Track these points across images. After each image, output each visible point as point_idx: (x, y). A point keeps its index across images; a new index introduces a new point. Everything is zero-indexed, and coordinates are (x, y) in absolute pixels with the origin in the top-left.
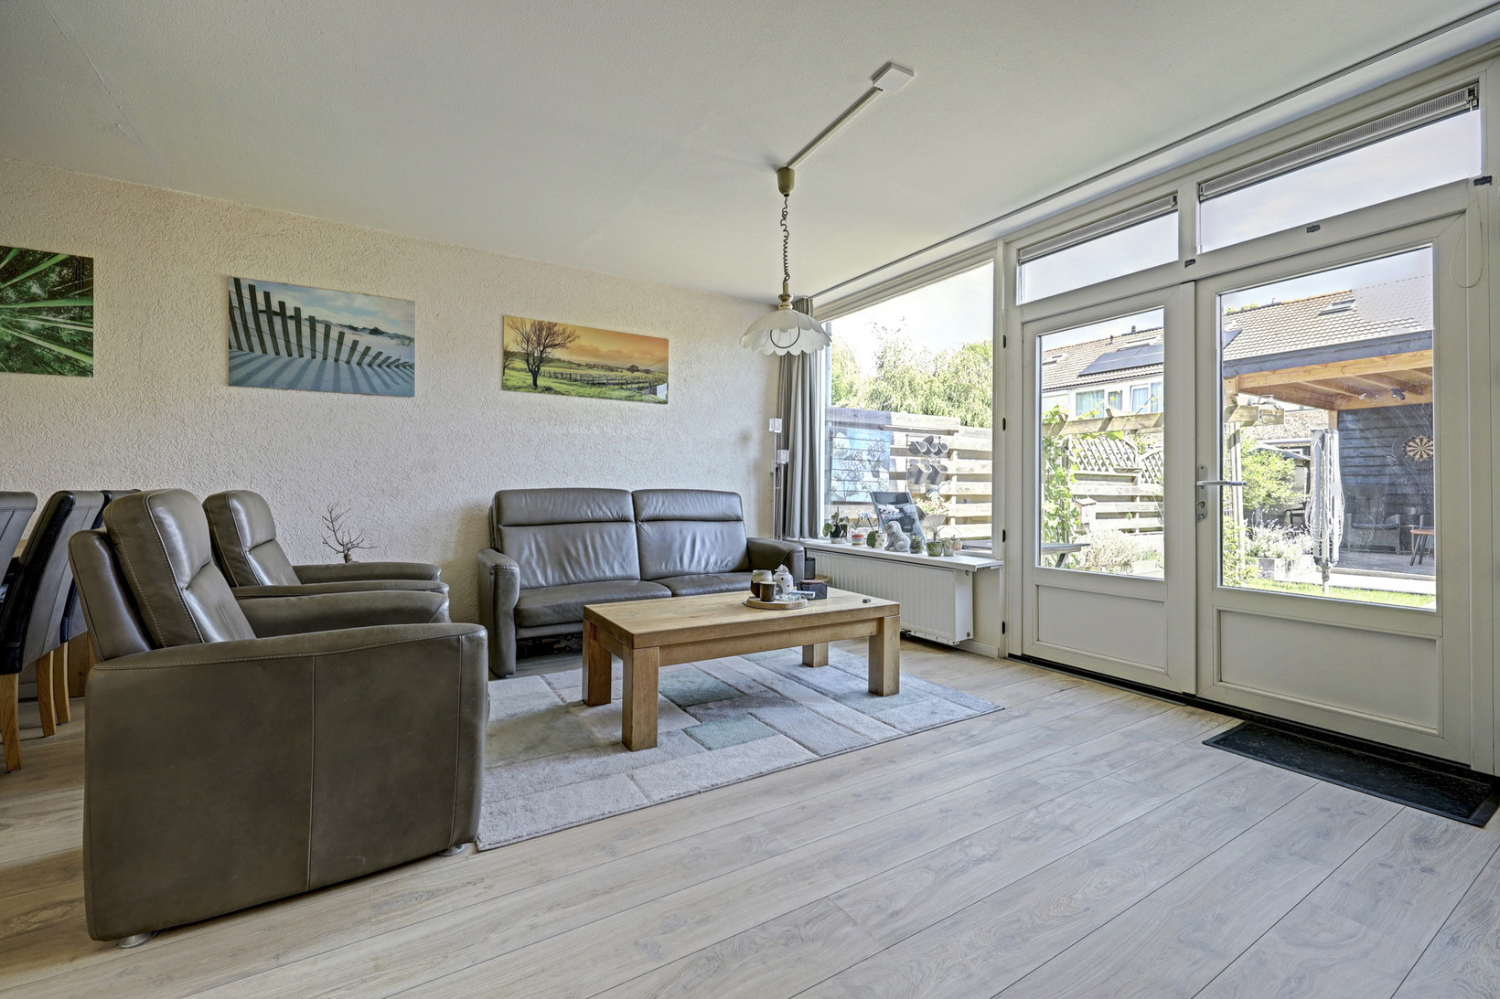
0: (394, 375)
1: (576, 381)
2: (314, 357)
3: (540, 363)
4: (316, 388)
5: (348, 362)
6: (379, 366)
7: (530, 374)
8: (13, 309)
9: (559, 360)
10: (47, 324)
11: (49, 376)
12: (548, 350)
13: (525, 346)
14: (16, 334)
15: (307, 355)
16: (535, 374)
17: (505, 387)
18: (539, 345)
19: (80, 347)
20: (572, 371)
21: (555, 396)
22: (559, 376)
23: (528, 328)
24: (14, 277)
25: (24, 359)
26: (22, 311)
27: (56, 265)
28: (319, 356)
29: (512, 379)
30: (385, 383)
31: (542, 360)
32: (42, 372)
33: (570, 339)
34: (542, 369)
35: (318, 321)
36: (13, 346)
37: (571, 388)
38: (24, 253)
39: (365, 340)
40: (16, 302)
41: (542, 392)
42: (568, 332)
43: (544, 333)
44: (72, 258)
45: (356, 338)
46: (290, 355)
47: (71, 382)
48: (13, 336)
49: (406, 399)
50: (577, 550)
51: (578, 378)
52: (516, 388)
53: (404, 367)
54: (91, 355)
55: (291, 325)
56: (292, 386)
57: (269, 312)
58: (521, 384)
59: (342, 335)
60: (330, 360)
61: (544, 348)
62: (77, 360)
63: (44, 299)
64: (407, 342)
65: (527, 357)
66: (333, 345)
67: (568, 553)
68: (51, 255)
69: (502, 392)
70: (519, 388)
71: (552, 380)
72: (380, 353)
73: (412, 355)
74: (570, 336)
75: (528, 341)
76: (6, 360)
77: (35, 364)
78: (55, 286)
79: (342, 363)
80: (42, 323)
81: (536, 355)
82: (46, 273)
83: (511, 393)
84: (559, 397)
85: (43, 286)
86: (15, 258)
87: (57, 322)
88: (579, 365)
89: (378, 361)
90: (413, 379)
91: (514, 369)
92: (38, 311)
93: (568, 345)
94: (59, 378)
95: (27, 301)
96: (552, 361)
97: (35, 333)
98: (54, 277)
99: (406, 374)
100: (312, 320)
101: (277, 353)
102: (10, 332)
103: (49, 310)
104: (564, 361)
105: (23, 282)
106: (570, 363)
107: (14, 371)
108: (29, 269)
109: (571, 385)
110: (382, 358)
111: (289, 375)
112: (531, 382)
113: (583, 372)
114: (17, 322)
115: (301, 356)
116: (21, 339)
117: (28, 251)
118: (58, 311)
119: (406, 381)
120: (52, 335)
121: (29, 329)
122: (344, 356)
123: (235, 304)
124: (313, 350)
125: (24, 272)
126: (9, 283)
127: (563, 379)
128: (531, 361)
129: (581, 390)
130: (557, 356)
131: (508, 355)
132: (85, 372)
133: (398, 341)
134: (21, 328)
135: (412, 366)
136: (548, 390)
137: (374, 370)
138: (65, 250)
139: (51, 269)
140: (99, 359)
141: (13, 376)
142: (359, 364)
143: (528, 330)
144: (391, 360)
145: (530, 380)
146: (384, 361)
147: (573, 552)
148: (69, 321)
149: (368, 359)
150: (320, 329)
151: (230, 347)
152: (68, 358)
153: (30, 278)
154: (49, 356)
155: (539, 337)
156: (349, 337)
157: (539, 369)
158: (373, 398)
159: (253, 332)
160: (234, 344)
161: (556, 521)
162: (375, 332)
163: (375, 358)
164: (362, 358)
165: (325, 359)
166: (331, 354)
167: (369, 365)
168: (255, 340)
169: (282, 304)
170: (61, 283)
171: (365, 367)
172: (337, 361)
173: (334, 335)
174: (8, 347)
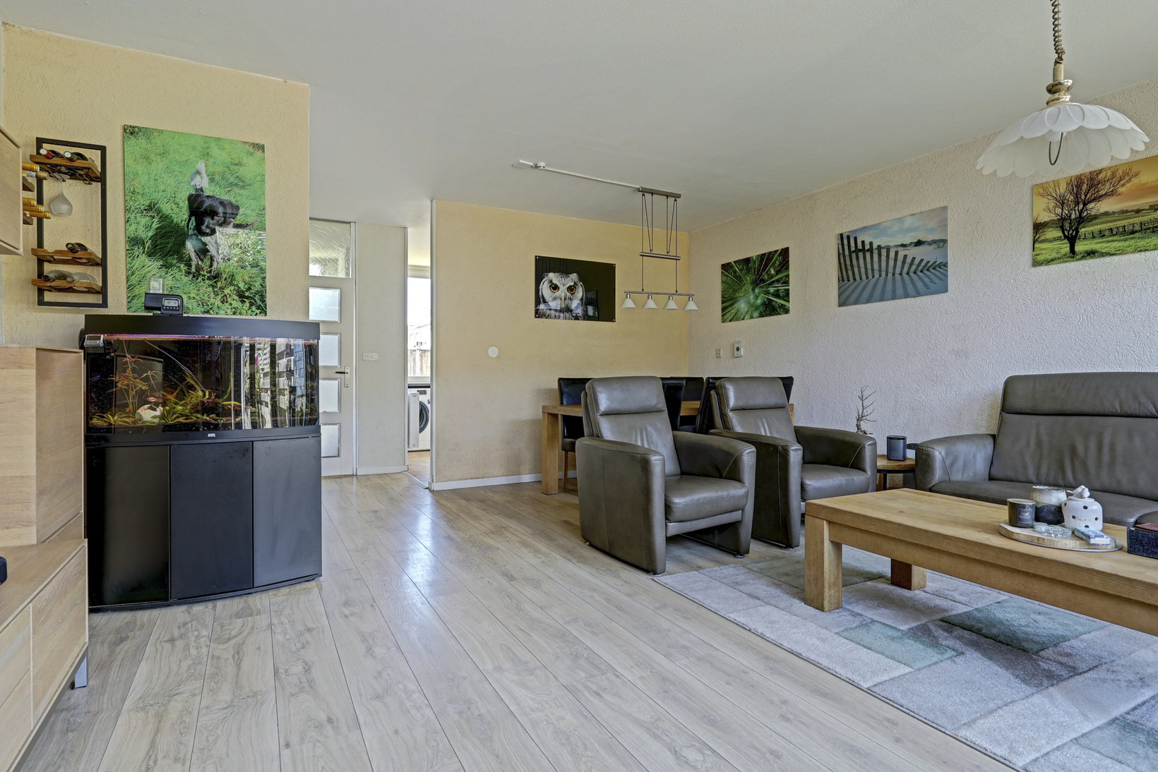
0: (932, 276)
1: (1133, 232)
2: (880, 276)
3: (1079, 224)
4: (882, 299)
5: (901, 274)
6: (922, 271)
7: (1066, 241)
8: (766, 285)
9: (1106, 214)
10: (776, 289)
12: (1090, 206)
13: (1059, 211)
14: (768, 297)
15: (877, 275)
16: (1072, 240)
17: (1036, 263)
18: (1077, 204)
19: (786, 298)
20: (1125, 222)
21: (1102, 259)
22: (1107, 233)
23: (1063, 188)
24: (767, 268)
25: (770, 309)
26: (769, 284)
27: (778, 256)
28: (884, 274)
29: (1044, 252)
30: (926, 285)
31: (1081, 220)
32: (775, 315)
33: (1123, 182)
34: (1082, 231)
35: (882, 248)
37: (1127, 243)
38: (770, 253)
39: (912, 252)
40: (767, 280)
41: (1083, 258)
42: (1120, 173)
43: (1085, 187)
44: (783, 249)
45: (906, 252)
46: (867, 278)
47: (784, 317)
49: (942, 295)
50: (1086, 449)
51: (1137, 228)
52: (1049, 262)
53: (940, 267)
54: (789, 301)
55: (868, 255)
56: (869, 301)
57: (863, 250)
58: (1054, 255)
59: (897, 253)
60: (890, 275)
61: (1085, 205)
62: (785, 306)
63: (775, 276)
64: (941, 244)
65: (1061, 223)
66: (899, 263)
67: (1073, 450)
68: (776, 251)
69: (1034, 269)
70: (1052, 260)
71: (1096, 241)
72: (922, 260)
73: (946, 256)
74: (1120, 176)
75: (1063, 204)
76: (765, 311)
77: (773, 311)
78: (778, 268)
79: (897, 276)
80: (774, 288)
81: (1073, 216)
82: (775, 262)
83: (1042, 268)
84: (1107, 259)
85: (774, 269)
86: (767, 258)
87: (778, 287)
88: (1138, 211)
89: (920, 268)
90: (946, 276)
91: (1045, 241)
92: (773, 282)
93: (1121, 190)
94: (779, 317)
96: (1096, 217)
97: (773, 295)
98: (778, 263)
99: (940, 272)
100: (879, 248)
101: (855, 279)
102: (766, 296)
103: (776, 281)
104: (1114, 213)
105: (769, 269)
106: (1123, 212)
107: (768, 316)
108: (771, 261)
109: (1126, 240)
110: (923, 264)
111: (866, 294)
112: (1068, 249)
113: (1145, 219)
114: (767, 291)
115: (873, 277)
116: (769, 299)
118: (779, 280)
119: (940, 279)
120: (777, 294)
121: (771, 293)
122: (898, 271)
123: (841, 252)
124: (880, 271)
125: (769, 264)
126: (765, 272)
127: (1113, 235)
128: (1067, 225)
129: (1142, 243)
130: (1102, 211)
131: (1038, 227)
132: (787, 311)
133: (935, 246)
134: (769, 293)
135: (945, 265)
136: (1091, 254)
137: (918, 275)
139: (777, 259)
140: (792, 304)
141: (767, 318)
142: (908, 273)
143: (1062, 191)
144: (929, 264)
145: (1065, 247)
146: (924, 267)
147: (1080, 449)
148: (782, 285)
149: (914, 268)
150: (884, 252)
151: (839, 281)
152: (782, 305)
154: (776, 306)
155: (1077, 196)
156: (902, 253)
157: (1077, 232)
158: (918, 299)
159: (849, 267)
160: (841, 278)
161: (1068, 412)
162: (919, 243)
163: (919, 265)
164: (910, 268)
165: (887, 275)
166: (891, 270)
167: (915, 272)
168: (850, 273)
169: (863, 242)
170: (779, 265)
171: (912, 274)
172: (894, 274)
173: (892, 254)
174: (766, 304)
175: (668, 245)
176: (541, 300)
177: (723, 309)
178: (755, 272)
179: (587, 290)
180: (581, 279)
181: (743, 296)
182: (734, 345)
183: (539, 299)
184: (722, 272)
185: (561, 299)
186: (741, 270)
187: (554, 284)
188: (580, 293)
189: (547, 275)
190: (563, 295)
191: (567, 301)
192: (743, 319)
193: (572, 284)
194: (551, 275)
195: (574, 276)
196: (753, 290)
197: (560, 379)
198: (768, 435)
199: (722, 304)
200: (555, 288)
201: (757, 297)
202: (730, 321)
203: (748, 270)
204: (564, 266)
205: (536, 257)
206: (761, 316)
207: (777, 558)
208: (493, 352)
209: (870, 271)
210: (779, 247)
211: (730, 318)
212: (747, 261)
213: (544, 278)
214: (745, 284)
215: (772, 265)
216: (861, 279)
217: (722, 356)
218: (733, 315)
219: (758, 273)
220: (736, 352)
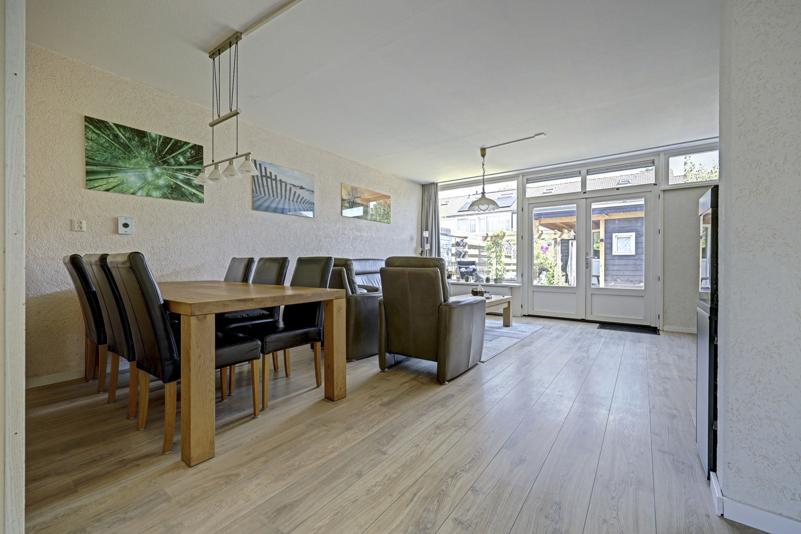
0: (308, 207)
2: (282, 198)
3: (353, 204)
4: (283, 212)
5: (293, 201)
6: (306, 203)
8: (173, 169)
10: (187, 177)
11: (187, 202)
12: (356, 199)
13: (348, 197)
14: (175, 181)
15: (279, 197)
18: (353, 197)
19: (199, 189)
23: (349, 189)
24: (173, 153)
25: (178, 193)
26: (177, 170)
27: (189, 148)
28: (283, 198)
32: (185, 200)
35: (283, 182)
36: (174, 187)
38: (177, 141)
39: (299, 191)
40: (174, 165)
42: (361, 191)
43: (354, 192)
44: (195, 145)
45: (296, 190)
46: (274, 197)
47: (195, 205)
48: (174, 182)
53: (311, 202)
54: (203, 193)
55: (274, 183)
56: (274, 211)
57: (266, 176)
59: (291, 188)
60: (287, 200)
62: (198, 195)
63: (185, 165)
64: (312, 193)
65: (349, 202)
66: (292, 195)
68: (186, 143)
72: (303, 198)
73: (314, 199)
74: (362, 193)
75: (349, 195)
76: (171, 194)
77: (182, 196)
78: (189, 159)
79: (291, 202)
80: (185, 176)
81: (352, 201)
82: (185, 152)
85: (184, 158)
86: (173, 144)
87: (190, 176)
89: (302, 201)
90: (314, 210)
91: (345, 207)
92: (183, 170)
93: (361, 197)
94: (190, 203)
95: (178, 165)
96: (356, 204)
97: (182, 181)
98: (188, 154)
99: (312, 207)
100: (281, 181)
101: (265, 195)
102: (173, 180)
103: (187, 170)
104: (360, 204)
105: (176, 156)
107: (174, 199)
108: (179, 149)
110: (304, 200)
111: (273, 206)
114: (175, 175)
115: (277, 197)
116: (176, 184)
117: (179, 140)
118: (190, 171)
120: (188, 182)
121: (180, 179)
122: (292, 198)
124: (281, 195)
125: (177, 151)
126: (171, 156)
129: (365, 217)
130: (358, 202)
131: (343, 200)
132: (201, 201)
133: (308, 192)
134: (176, 178)
135: (314, 204)
137: (301, 205)
138: (193, 142)
139: (187, 150)
141: (173, 201)
142: (297, 202)
144: (307, 201)
148: (194, 176)
149: (299, 200)
150: (283, 185)
151: (253, 192)
152: (195, 194)
153: (179, 154)
154: (187, 193)
156: (293, 189)
159: (261, 185)
160: (255, 190)
162: (302, 188)
163: (302, 200)
164: (297, 199)
165: (285, 199)
166: (287, 197)
167: (300, 203)
168: (262, 189)
169: (271, 173)
170: (191, 157)
172: (289, 200)
173: (288, 188)
174: (172, 188)
177: (90, 173)
178: (154, 150)
181: (132, 169)
182: (116, 221)
184: (86, 127)
186: (129, 139)
192: (133, 194)
196: (151, 167)
199: (87, 165)
201: (158, 177)
202: (107, 190)
203: (143, 145)
206: (165, 196)
209: (275, 193)
210: (191, 141)
211: (106, 187)
212: (141, 134)
214: (136, 157)
215: (182, 154)
216: (269, 196)
217: (84, 228)
218: (113, 185)
219: (159, 152)
220: (122, 229)
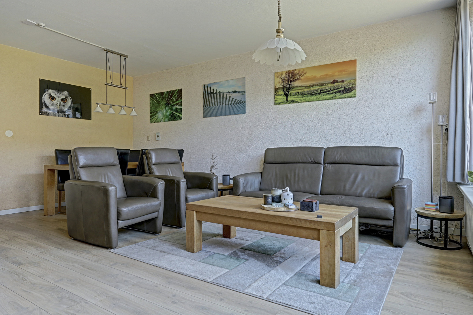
0: (240, 106)
1: (305, 94)
2: (220, 105)
3: (289, 90)
4: (221, 115)
5: (228, 105)
6: (236, 104)
7: (285, 96)
8: (171, 106)
9: (297, 87)
10: (176, 108)
12: (292, 83)
13: (283, 84)
15: (219, 105)
16: (287, 95)
17: (276, 104)
18: (288, 82)
19: (180, 113)
20: (302, 90)
21: (296, 104)
22: (297, 94)
24: (171, 97)
25: (173, 118)
26: (173, 106)
27: (177, 92)
28: (221, 104)
29: (278, 99)
30: (237, 110)
31: (290, 88)
32: (175, 120)
33: (302, 75)
34: (290, 92)
35: (221, 93)
37: (303, 99)
38: (173, 91)
39: (233, 95)
40: (172, 104)
41: (290, 103)
42: (301, 72)
43: (291, 76)
44: (179, 90)
45: (230, 95)
46: (215, 106)
47: (179, 122)
49: (243, 114)
50: (291, 176)
51: (306, 93)
52: (280, 103)
53: (243, 103)
54: (182, 114)
55: (215, 95)
56: (216, 116)
57: (213, 93)
58: (281, 101)
59: (227, 95)
60: (224, 105)
61: (291, 82)
62: (180, 116)
63: (175, 102)
64: (243, 93)
65: (283, 88)
66: (228, 100)
67: (287, 177)
68: (176, 90)
69: (275, 106)
70: (281, 103)
71: (294, 97)
72: (236, 99)
73: (245, 98)
74: (302, 73)
75: (284, 81)
76: (171, 118)
81: (287, 87)
82: (175, 95)
83: (278, 106)
84: (297, 104)
86: (172, 93)
88: (306, 87)
89: (236, 102)
90: (245, 107)
91: (278, 95)
92: (175, 105)
93: (301, 78)
94: (177, 121)
96: (294, 88)
97: (174, 111)
98: (177, 96)
99: (243, 105)
100: (220, 92)
101: (210, 106)
102: (171, 111)
104: (299, 86)
106: (302, 86)
107: (172, 121)
108: (173, 95)
109: (303, 97)
110: (237, 101)
111: (214, 113)
112: (285, 99)
113: (308, 90)
114: (172, 109)
115: (217, 105)
116: (173, 113)
118: (177, 104)
119: (243, 108)
120: (176, 110)
122: (227, 103)
123: (204, 93)
124: (220, 103)
126: (171, 99)
127: (299, 95)
128: (285, 90)
129: (307, 99)
130: (296, 85)
131: (276, 89)
132: (181, 119)
133: (241, 94)
135: (245, 102)
136: (292, 101)
137: (234, 106)
140: (183, 116)
142: (231, 105)
143: (284, 76)
144: (239, 101)
145: (284, 98)
146: (237, 102)
147: (289, 176)
148: (179, 106)
149: (233, 102)
150: (222, 95)
151: (203, 106)
154: (176, 116)
155: (288, 78)
156: (228, 96)
157: (288, 93)
158: (235, 116)
159: (208, 100)
160: (204, 105)
161: (285, 162)
162: (235, 92)
163: (235, 101)
164: (232, 102)
165: (223, 105)
166: (224, 103)
167: (233, 104)
168: (208, 102)
169: (213, 89)
170: (177, 97)
171: (232, 105)
172: (225, 105)
173: (225, 96)
174: (171, 115)
175: (121, 81)
176: (44, 105)
177: (151, 117)
179: (74, 102)
180: (70, 95)
181: (160, 111)
182: (156, 135)
183: (42, 104)
184: (150, 98)
185: (57, 105)
186: (159, 98)
187: (52, 96)
188: (69, 102)
189: (48, 91)
190: (58, 103)
191: (61, 107)
192: (160, 122)
193: (64, 97)
194: (50, 91)
195: (66, 93)
196: (165, 108)
197: (56, 150)
198: (171, 175)
199: (150, 114)
200: (53, 98)
201: (167, 112)
202: (154, 122)
203: (163, 98)
204: (59, 87)
205: (40, 79)
206: (169, 120)
207: (175, 233)
208: (9, 134)
209: (216, 102)
210: (177, 88)
211: (154, 121)
212: (162, 94)
213: (45, 92)
214: (161, 105)
215: (174, 97)
216: (212, 106)
217: (150, 139)
218: (156, 120)
219: (167, 100)
220: (157, 138)
